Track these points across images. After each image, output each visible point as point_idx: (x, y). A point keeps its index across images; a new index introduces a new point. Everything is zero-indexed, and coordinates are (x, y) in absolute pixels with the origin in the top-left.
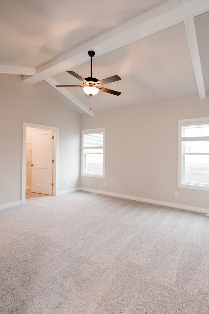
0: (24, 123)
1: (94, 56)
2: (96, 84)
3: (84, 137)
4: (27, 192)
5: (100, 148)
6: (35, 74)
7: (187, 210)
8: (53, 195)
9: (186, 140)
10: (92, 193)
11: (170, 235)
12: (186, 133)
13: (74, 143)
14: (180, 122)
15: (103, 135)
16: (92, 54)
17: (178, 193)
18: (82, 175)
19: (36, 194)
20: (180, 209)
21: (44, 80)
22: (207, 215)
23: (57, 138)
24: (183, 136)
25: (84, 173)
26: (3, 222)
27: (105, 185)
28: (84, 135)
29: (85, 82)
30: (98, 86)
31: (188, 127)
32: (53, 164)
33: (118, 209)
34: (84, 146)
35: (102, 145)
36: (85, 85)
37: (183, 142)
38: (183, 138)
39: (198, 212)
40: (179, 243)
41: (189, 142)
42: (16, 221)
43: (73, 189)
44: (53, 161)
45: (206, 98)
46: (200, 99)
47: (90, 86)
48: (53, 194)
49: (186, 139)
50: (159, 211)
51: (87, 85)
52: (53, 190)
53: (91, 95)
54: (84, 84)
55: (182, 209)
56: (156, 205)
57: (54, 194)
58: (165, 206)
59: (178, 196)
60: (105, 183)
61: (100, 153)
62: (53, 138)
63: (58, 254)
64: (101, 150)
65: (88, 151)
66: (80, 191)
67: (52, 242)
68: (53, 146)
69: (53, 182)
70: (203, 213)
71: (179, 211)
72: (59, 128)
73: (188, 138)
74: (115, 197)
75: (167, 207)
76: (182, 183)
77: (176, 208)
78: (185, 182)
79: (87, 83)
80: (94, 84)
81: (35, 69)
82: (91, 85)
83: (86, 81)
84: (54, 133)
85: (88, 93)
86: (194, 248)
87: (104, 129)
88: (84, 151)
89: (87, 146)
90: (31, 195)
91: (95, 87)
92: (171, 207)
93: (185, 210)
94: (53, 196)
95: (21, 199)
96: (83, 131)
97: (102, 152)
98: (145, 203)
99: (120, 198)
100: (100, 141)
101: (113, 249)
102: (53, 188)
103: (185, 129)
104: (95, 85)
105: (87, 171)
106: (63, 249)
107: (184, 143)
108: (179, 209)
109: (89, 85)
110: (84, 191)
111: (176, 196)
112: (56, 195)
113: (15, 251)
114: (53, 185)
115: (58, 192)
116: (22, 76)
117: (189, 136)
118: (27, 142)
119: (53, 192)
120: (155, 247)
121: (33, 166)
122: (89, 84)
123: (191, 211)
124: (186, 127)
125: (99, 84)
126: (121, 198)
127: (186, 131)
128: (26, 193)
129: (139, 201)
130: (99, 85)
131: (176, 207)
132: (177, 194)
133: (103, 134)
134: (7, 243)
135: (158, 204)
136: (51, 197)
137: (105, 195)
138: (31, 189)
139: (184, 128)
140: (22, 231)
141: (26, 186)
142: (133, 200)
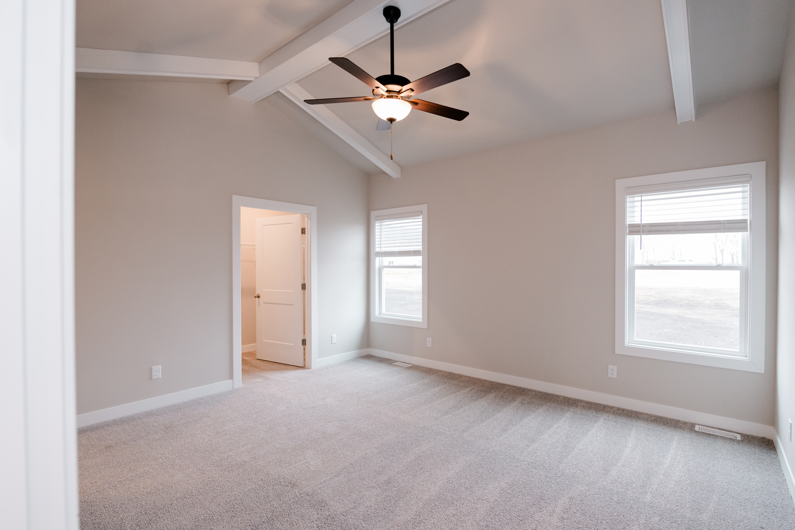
0: (235, 198)
1: (399, 20)
2: (404, 90)
3: (377, 227)
4: (246, 358)
5: (415, 253)
6: (256, 78)
7: (641, 414)
8: (305, 366)
9: (640, 232)
10: (396, 362)
11: (605, 484)
12: (638, 214)
13: (353, 241)
14: (620, 184)
15: (421, 223)
16: (392, 14)
17: (615, 368)
18: (373, 320)
19: (266, 364)
20: (623, 410)
21: (278, 92)
22: (697, 428)
23: (312, 231)
24: (629, 221)
25: (377, 314)
26: (189, 435)
27: (428, 345)
28: (377, 224)
29: (378, 87)
30: (409, 97)
31: (644, 198)
32: (304, 293)
33: (462, 407)
34: (377, 250)
35: (420, 248)
36: (377, 95)
37: (629, 238)
38: (631, 226)
39: (672, 420)
40: (631, 507)
41: (646, 238)
42: (218, 433)
43: (352, 353)
44: (304, 287)
45: (696, 118)
46: (679, 123)
47: (388, 97)
48: (305, 363)
49: (637, 229)
50: (568, 415)
51: (382, 96)
52: (304, 354)
53: (391, 120)
54: (375, 91)
55: (628, 411)
56: (558, 396)
57: (307, 366)
58: (582, 401)
59: (615, 376)
60: (429, 339)
61: (415, 267)
62: (303, 231)
63: (315, 526)
64: (418, 260)
65: (386, 260)
66: (369, 357)
67: (301, 492)
68: (304, 251)
69: (304, 334)
70: (685, 423)
71: (620, 414)
72: (316, 207)
73: (644, 225)
74: (453, 374)
75: (587, 403)
76: (627, 344)
77: (612, 408)
78: (635, 339)
79: (383, 89)
80: (399, 92)
81: (256, 64)
82: (392, 94)
83: (378, 84)
84: (306, 218)
85: (384, 117)
86: (674, 525)
87: (424, 207)
88: (377, 262)
89: (383, 250)
90: (255, 367)
91: (401, 100)
92: (598, 404)
93: (636, 412)
94: (306, 370)
95: (231, 377)
96: (373, 214)
97: (421, 264)
98: (529, 390)
99: (466, 377)
100: (415, 237)
101: (453, 518)
102: (304, 349)
103: (634, 202)
104: (402, 95)
105: (383, 311)
106: (327, 514)
107: (633, 240)
108: (619, 409)
109: (386, 94)
110: (379, 358)
111: (610, 375)
112: (312, 368)
113: (210, 513)
114: (304, 342)
115: (317, 361)
116: (229, 83)
117: (646, 221)
118: (241, 243)
119: (304, 360)
120: (566, 516)
121: (259, 297)
122: (387, 91)
123: (652, 416)
124: (639, 198)
125: (412, 90)
126: (469, 377)
127: (638, 209)
128: (244, 362)
129: (514, 387)
130: (412, 94)
131: (611, 404)
132: (613, 371)
133: (421, 220)
134: (194, 491)
135: (563, 395)
136: (300, 371)
137: (427, 368)
138: (256, 352)
139: (631, 199)
140: (229, 459)
141: (243, 343)
142: (498, 384)
